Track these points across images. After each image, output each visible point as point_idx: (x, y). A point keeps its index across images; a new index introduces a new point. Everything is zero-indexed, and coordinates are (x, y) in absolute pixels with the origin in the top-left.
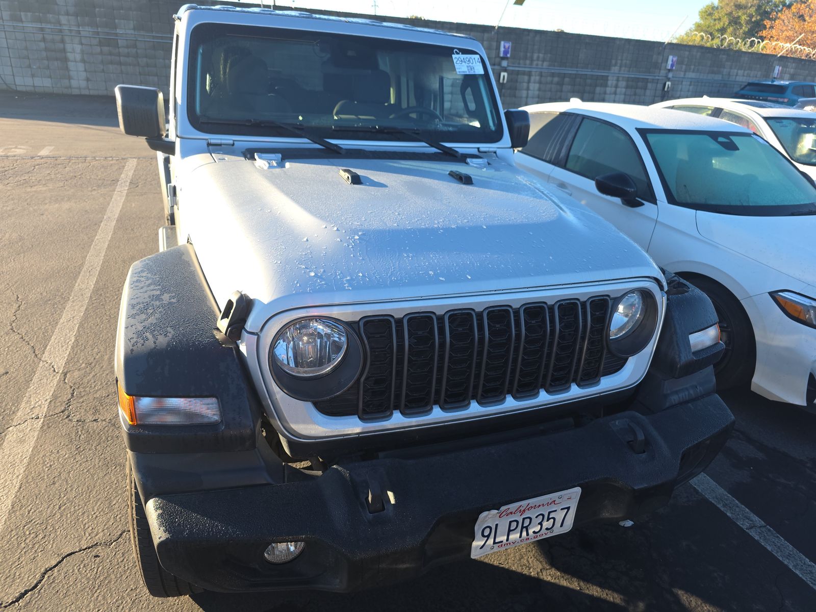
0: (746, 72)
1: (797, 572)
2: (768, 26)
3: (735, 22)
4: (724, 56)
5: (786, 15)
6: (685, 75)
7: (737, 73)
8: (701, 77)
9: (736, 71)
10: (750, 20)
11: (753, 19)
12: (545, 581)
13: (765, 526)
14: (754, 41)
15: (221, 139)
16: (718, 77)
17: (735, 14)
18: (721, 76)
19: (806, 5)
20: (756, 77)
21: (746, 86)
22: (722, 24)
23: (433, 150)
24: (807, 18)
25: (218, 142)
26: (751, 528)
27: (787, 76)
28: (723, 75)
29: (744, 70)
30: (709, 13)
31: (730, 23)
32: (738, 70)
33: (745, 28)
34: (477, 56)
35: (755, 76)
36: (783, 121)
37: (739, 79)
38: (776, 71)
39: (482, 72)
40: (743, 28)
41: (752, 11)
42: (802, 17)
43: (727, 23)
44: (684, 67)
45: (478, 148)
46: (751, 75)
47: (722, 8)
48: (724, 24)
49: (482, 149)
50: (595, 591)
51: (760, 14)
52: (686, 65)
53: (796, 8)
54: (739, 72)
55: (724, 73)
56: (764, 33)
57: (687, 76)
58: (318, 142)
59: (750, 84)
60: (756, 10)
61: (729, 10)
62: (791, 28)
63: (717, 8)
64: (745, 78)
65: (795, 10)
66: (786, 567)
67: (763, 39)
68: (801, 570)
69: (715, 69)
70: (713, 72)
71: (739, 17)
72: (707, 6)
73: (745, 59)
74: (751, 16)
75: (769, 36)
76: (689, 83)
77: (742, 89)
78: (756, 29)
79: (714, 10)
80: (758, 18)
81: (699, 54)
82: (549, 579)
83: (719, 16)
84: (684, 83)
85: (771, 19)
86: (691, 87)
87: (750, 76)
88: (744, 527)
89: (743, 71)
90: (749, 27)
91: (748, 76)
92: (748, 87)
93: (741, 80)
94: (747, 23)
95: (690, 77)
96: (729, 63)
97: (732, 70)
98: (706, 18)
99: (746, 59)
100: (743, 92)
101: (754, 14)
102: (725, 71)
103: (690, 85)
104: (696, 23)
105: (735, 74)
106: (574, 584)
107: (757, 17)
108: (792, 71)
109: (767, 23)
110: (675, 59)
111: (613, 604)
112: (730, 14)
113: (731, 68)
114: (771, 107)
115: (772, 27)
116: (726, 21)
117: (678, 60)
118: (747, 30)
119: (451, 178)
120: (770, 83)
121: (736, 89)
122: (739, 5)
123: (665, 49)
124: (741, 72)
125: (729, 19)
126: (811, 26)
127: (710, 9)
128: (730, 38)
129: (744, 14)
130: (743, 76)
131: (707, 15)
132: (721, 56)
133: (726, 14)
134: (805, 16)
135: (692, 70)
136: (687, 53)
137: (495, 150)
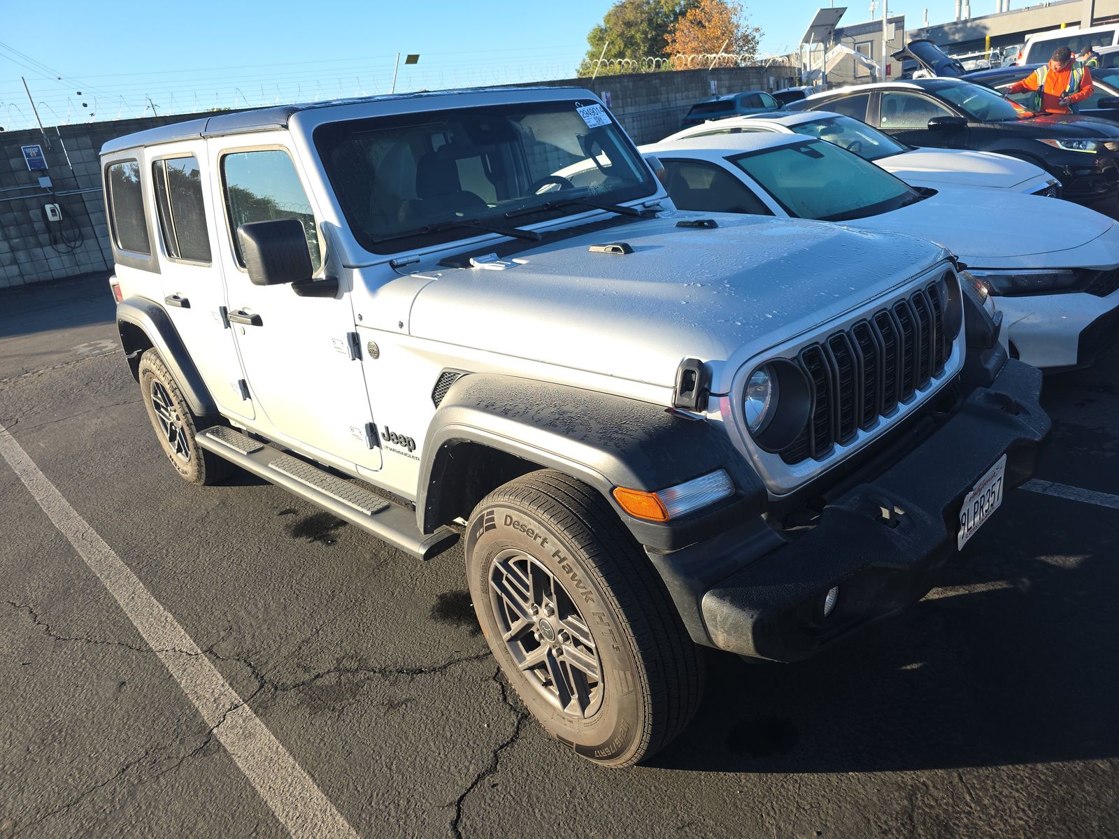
0: (684, 94)
1: (1107, 505)
2: (669, 41)
3: (630, 42)
4: (657, 81)
5: (683, 24)
6: (624, 111)
7: (676, 98)
8: (641, 110)
9: (673, 95)
10: (646, 38)
11: (649, 36)
12: (936, 600)
13: (1053, 485)
14: (658, 60)
15: (407, 257)
16: (658, 106)
17: (628, 33)
18: (660, 104)
19: (700, 9)
20: (696, 97)
21: (692, 109)
22: (617, 47)
23: (612, 215)
24: (707, 24)
25: (405, 260)
26: (1045, 490)
27: (724, 90)
28: (662, 102)
29: (682, 92)
30: (598, 37)
31: (625, 45)
32: (675, 93)
33: (644, 48)
34: (598, 106)
35: (694, 97)
36: (806, 126)
37: (680, 103)
38: (713, 87)
39: (610, 122)
40: (642, 48)
41: (644, 26)
42: (700, 24)
43: (622, 46)
44: (620, 101)
45: (643, 204)
46: (690, 96)
47: (611, 29)
48: (620, 47)
49: (647, 204)
50: (981, 588)
51: (654, 29)
52: (622, 99)
53: (691, 15)
54: (677, 95)
55: (663, 100)
56: (668, 49)
57: (626, 112)
58: (509, 233)
59: (695, 107)
60: (649, 25)
61: (620, 30)
62: (694, 38)
63: (606, 30)
64: (685, 101)
65: (691, 18)
66: (1096, 505)
67: (668, 56)
68: (1108, 503)
69: (652, 97)
70: (652, 102)
71: (632, 37)
72: (594, 30)
73: (678, 79)
74: (645, 33)
75: (675, 52)
76: (631, 120)
77: (689, 114)
78: (657, 46)
79: (603, 34)
80: (654, 33)
81: (631, 84)
82: (937, 597)
83: (611, 39)
84: (626, 120)
85: (670, 32)
86: (635, 124)
87: (689, 99)
88: (1040, 492)
89: (680, 94)
90: (647, 45)
91: (688, 98)
92: (694, 111)
93: (682, 105)
94: (645, 40)
95: (630, 112)
96: (664, 89)
97: (670, 95)
98: (597, 44)
99: (680, 79)
100: (691, 117)
101: (647, 30)
102: (664, 97)
103: (633, 122)
104: (588, 52)
105: (674, 99)
106: (961, 591)
107: (651, 33)
108: (727, 83)
109: (667, 37)
110: (609, 95)
111: (1004, 590)
112: (622, 35)
113: (668, 93)
114: (785, 116)
115: (674, 41)
116: (620, 43)
117: (611, 94)
118: (646, 49)
119: (678, 229)
120: (715, 100)
121: (682, 116)
122: (629, 23)
123: (593, 85)
124: (678, 95)
125: (624, 41)
126: (713, 32)
127: (599, 33)
128: (656, 59)
129: (637, 31)
130: (683, 99)
131: (598, 41)
132: (653, 82)
133: (618, 36)
134: (703, 21)
135: (629, 104)
136: (618, 85)
137: (656, 202)
